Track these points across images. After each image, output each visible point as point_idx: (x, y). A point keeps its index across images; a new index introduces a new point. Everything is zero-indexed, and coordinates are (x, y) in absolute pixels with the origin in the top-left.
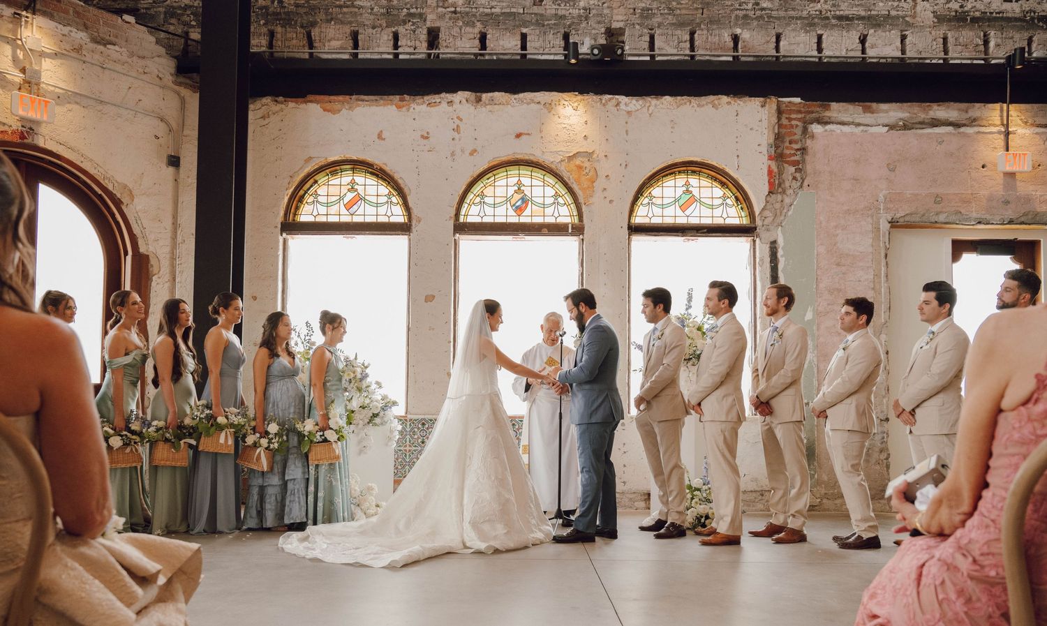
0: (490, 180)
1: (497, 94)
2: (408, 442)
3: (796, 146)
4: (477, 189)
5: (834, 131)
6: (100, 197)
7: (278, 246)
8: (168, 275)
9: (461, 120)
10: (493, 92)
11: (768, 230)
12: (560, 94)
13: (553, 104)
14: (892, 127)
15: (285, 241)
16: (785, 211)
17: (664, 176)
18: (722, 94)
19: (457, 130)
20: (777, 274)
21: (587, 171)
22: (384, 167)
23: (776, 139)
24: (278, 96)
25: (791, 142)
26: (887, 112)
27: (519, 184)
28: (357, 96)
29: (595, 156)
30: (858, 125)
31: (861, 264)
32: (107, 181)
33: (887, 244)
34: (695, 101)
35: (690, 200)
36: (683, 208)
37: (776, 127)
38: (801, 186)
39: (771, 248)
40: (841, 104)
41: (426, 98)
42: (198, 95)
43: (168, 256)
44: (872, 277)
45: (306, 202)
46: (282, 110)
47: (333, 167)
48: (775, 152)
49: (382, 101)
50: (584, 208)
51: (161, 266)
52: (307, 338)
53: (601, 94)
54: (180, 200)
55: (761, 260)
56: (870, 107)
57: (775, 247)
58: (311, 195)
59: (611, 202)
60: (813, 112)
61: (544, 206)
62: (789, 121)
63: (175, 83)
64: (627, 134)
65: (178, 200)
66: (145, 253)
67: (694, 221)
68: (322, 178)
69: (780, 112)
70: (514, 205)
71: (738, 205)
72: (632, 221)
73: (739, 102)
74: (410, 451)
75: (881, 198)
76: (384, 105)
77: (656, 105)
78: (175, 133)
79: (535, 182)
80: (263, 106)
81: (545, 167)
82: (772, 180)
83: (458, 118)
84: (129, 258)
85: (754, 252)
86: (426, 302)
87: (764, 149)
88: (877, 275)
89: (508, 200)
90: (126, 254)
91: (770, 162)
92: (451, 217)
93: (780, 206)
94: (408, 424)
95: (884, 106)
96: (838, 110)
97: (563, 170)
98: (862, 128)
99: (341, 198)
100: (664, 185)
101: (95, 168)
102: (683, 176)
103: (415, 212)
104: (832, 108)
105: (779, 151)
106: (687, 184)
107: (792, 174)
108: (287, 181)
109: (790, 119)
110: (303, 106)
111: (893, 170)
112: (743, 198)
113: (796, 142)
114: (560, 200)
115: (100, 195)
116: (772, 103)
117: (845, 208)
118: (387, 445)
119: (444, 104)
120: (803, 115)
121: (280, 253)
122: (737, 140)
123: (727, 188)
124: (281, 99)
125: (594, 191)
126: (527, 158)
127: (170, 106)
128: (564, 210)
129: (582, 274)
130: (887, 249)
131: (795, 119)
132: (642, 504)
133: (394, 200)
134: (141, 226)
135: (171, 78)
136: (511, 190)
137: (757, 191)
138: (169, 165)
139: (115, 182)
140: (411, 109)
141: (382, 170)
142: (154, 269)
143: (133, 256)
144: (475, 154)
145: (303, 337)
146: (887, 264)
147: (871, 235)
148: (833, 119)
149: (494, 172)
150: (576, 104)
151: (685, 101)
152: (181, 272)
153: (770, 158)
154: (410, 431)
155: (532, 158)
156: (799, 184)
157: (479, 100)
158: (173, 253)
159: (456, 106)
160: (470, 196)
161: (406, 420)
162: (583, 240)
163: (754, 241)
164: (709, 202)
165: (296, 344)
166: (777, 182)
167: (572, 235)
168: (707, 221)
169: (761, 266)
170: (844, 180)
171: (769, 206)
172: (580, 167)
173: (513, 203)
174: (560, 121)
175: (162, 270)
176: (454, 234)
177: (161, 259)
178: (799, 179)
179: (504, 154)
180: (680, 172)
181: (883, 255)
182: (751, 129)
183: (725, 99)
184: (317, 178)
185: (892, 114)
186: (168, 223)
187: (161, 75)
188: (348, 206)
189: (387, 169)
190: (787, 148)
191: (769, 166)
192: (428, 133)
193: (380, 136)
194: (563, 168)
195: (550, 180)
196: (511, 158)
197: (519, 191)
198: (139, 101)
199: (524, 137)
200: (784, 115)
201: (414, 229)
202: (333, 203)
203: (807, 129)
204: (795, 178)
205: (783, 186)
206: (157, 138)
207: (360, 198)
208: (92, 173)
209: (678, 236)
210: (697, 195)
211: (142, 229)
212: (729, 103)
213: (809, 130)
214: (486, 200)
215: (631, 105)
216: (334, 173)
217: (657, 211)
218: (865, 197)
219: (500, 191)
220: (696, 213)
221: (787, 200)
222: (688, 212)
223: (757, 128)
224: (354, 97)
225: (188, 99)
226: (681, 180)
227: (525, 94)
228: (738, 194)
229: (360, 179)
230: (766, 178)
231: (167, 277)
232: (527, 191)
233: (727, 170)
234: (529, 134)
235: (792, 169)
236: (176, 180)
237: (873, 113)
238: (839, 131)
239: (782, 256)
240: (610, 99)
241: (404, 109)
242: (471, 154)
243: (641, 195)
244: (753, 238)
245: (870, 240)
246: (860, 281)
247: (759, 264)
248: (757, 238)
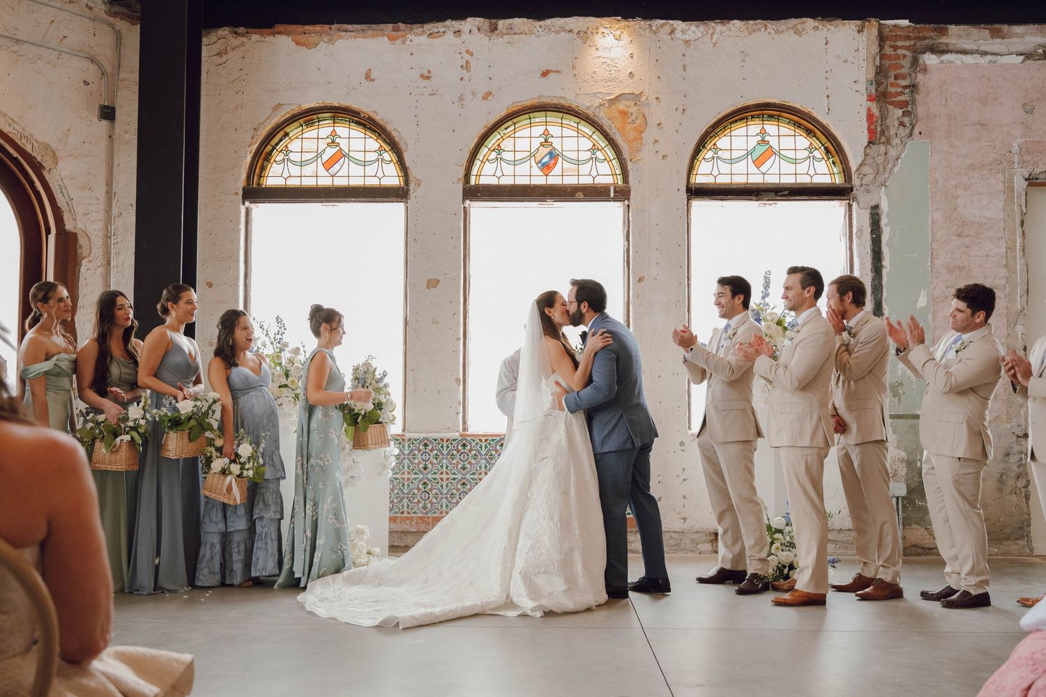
0: (508, 130)
1: (516, 20)
2: (406, 469)
3: (903, 83)
4: (492, 142)
5: (954, 63)
6: (15, 161)
7: (239, 218)
8: (101, 257)
9: (471, 54)
10: (512, 18)
11: (868, 191)
12: (598, 19)
13: (589, 32)
14: (1028, 56)
15: (248, 212)
16: (890, 166)
17: (733, 122)
18: (807, 17)
19: (467, 67)
20: (880, 248)
21: (634, 117)
22: (373, 116)
23: (877, 74)
24: (238, 26)
25: (896, 78)
26: (1022, 36)
27: (546, 134)
28: (338, 26)
29: (643, 99)
30: (985, 53)
31: (990, 234)
32: (24, 141)
33: (1023, 208)
34: (772, 25)
35: (766, 153)
36: (758, 163)
37: (878, 57)
38: (911, 135)
39: (871, 214)
40: (963, 27)
41: (426, 26)
42: (138, 27)
43: (101, 234)
44: (1004, 250)
45: (275, 161)
46: (243, 44)
47: (308, 117)
48: (876, 90)
49: (370, 32)
50: (630, 166)
51: (93, 246)
52: (278, 337)
53: (651, 18)
54: (116, 162)
55: (860, 230)
56: (999, 31)
57: (878, 214)
58: (281, 151)
59: (664, 157)
60: (925, 38)
61: (578, 162)
62: (895, 50)
63: (110, 13)
64: (684, 70)
65: (112, 163)
66: (73, 230)
67: (772, 180)
68: (293, 130)
69: (882, 38)
70: (540, 162)
71: (828, 159)
72: (692, 181)
73: (828, 26)
74: (408, 479)
75: (1015, 149)
76: (373, 36)
77: (721, 33)
78: (110, 77)
79: (567, 132)
80: (219, 39)
81: (579, 113)
82: (873, 127)
83: (468, 51)
84: (52, 238)
85: (850, 220)
86: (428, 288)
87: (862, 87)
88: (1011, 249)
89: (532, 155)
90: (48, 231)
91: (870, 104)
92: (459, 179)
93: (883, 159)
94: (406, 444)
95: (1018, 29)
96: (957, 34)
97: (603, 118)
98: (989, 58)
99: (319, 155)
100: (733, 133)
101: (10, 125)
102: (757, 121)
103: (413, 173)
104: (950, 32)
105: (882, 89)
106: (763, 132)
107: (898, 119)
108: (251, 133)
109: (895, 48)
110: (270, 39)
111: (1030, 112)
112: (834, 149)
113: (904, 77)
114: (599, 155)
115: (16, 159)
116: (872, 27)
117: (969, 161)
118: (380, 474)
119: (450, 35)
120: (912, 42)
121: (242, 226)
122: (827, 75)
123: (815, 136)
124: (242, 30)
125: (642, 144)
126: (556, 101)
127: (102, 43)
128: (604, 168)
129: (628, 250)
130: (1023, 214)
131: (901, 47)
132: (708, 547)
133: (387, 156)
134: (67, 197)
135: (103, 7)
136: (536, 143)
137: (854, 140)
138: (101, 118)
139: (34, 142)
140: (408, 40)
141: (371, 120)
142: (84, 251)
143: (58, 235)
144: (489, 98)
145: (272, 336)
146: (1023, 234)
147: (1002, 197)
148: (951, 47)
149: (514, 120)
150: (618, 32)
151: (759, 26)
152: (117, 254)
153: (870, 98)
154: (409, 454)
155: (562, 102)
156: (908, 131)
157: (494, 29)
158: (107, 230)
159: (465, 36)
160: (484, 151)
161: (403, 440)
162: (628, 206)
163: (850, 206)
164: (791, 154)
165: (264, 345)
166: (879, 129)
167: (614, 200)
168: (788, 180)
169: (859, 238)
170: (967, 125)
171: (869, 161)
172: (624, 114)
173: (538, 159)
174: (598, 54)
175: (94, 251)
176: (464, 200)
177: (92, 238)
178: (908, 124)
179: (527, 99)
180: (753, 117)
181: (1018, 222)
182: (845, 61)
183: (810, 22)
184: (288, 129)
185: (1028, 38)
186: (101, 191)
187: (91, 4)
188: (328, 165)
189: (378, 118)
190: (892, 85)
191: (869, 109)
192: (429, 72)
193: (368, 76)
194: (602, 115)
195: (586, 129)
196: (536, 101)
197: (546, 143)
198: (65, 37)
199: (551, 75)
200: (887, 42)
201: (412, 195)
202: (309, 162)
203: (918, 61)
204: (902, 124)
205: (886, 134)
206: (86, 83)
207: (341, 155)
208: (5, 131)
209: (752, 200)
210: (776, 147)
211: (68, 199)
212: (816, 28)
213: (921, 61)
214: (504, 155)
215: (689, 33)
216: (309, 123)
217: (725, 168)
218: (994, 147)
219: (523, 144)
220: (775, 170)
221: (893, 153)
222: (764, 168)
223: (853, 60)
224: (334, 26)
225: (124, 32)
226: (754, 128)
227: (554, 20)
228: (828, 144)
229: (342, 130)
230: (865, 124)
231: (100, 260)
232: (556, 143)
233: (815, 114)
234: (558, 72)
235: (899, 112)
236: (110, 137)
237: (1003, 38)
238: (959, 63)
239: (886, 225)
240: (662, 26)
241: (399, 41)
242: (485, 97)
243: (704, 147)
244: (848, 201)
245: (1002, 204)
246: (988, 256)
247: (856, 236)
248: (853, 201)
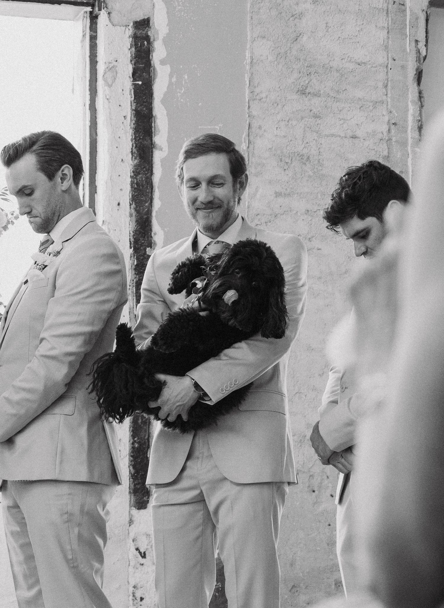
20: (150, 110)
31: (359, 94)
33: (421, 45)
39: (135, 37)
44: (385, 128)
55: (111, 69)
57: (147, 38)
85: (93, 47)
130: (421, 59)
146: (420, 97)
147: (383, 21)
163: (94, 18)
169: (110, 86)
181: (411, 73)
239: (163, 62)
244: (89, 9)
245: (383, 34)
246: (354, 137)
247: (105, 80)
248: (100, 10)
